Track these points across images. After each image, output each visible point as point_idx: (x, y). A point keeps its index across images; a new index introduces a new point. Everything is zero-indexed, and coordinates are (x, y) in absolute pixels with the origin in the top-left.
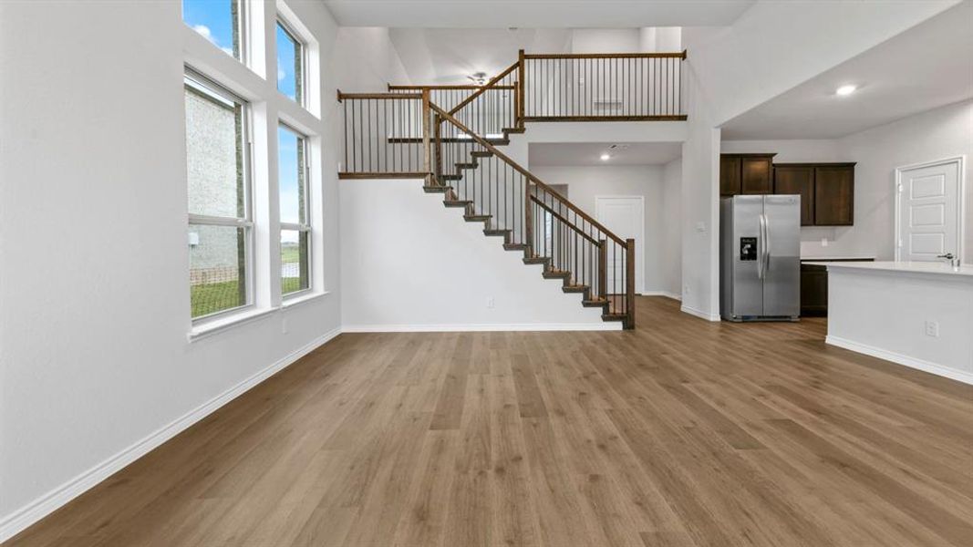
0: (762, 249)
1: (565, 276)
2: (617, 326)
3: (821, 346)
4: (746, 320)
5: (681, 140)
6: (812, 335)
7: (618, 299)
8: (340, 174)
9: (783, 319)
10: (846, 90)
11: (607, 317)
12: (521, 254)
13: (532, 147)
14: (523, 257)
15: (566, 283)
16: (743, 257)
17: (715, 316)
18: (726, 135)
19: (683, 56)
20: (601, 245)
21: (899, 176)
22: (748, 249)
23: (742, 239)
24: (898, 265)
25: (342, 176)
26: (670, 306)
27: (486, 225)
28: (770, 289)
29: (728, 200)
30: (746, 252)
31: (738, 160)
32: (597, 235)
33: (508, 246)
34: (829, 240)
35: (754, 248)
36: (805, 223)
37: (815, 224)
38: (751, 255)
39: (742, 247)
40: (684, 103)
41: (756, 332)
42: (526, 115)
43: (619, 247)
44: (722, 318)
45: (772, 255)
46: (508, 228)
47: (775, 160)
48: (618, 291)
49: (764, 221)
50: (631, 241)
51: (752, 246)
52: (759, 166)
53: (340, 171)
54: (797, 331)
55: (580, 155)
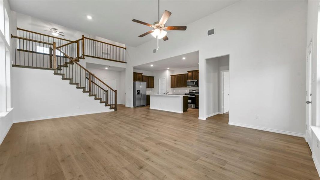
0: (141, 92)
1: (100, 99)
2: (113, 110)
3: (149, 109)
4: (138, 107)
5: (125, 68)
6: (148, 108)
7: (113, 105)
8: (12, 65)
9: (144, 106)
10: (152, 66)
11: (111, 108)
12: (88, 94)
13: (87, 64)
14: (89, 94)
15: (101, 101)
16: (138, 94)
17: (132, 107)
18: (135, 68)
19: (126, 49)
20: (107, 91)
21: (159, 80)
23: (137, 90)
24: (159, 95)
25: (13, 66)
26: (123, 106)
27: (77, 86)
28: (142, 101)
29: (135, 82)
31: (136, 74)
32: (106, 88)
33: (84, 91)
34: (151, 90)
35: (139, 92)
36: (147, 87)
37: (149, 88)
38: (139, 94)
39: (137, 92)
40: (126, 60)
41: (139, 108)
42: (85, 54)
43: (113, 92)
44: (134, 107)
45: (142, 94)
46: (84, 87)
47: (143, 75)
48: (113, 104)
49: (141, 87)
50: (116, 90)
52: (140, 75)
53: (12, 64)
54: (146, 107)
55: (100, 67)
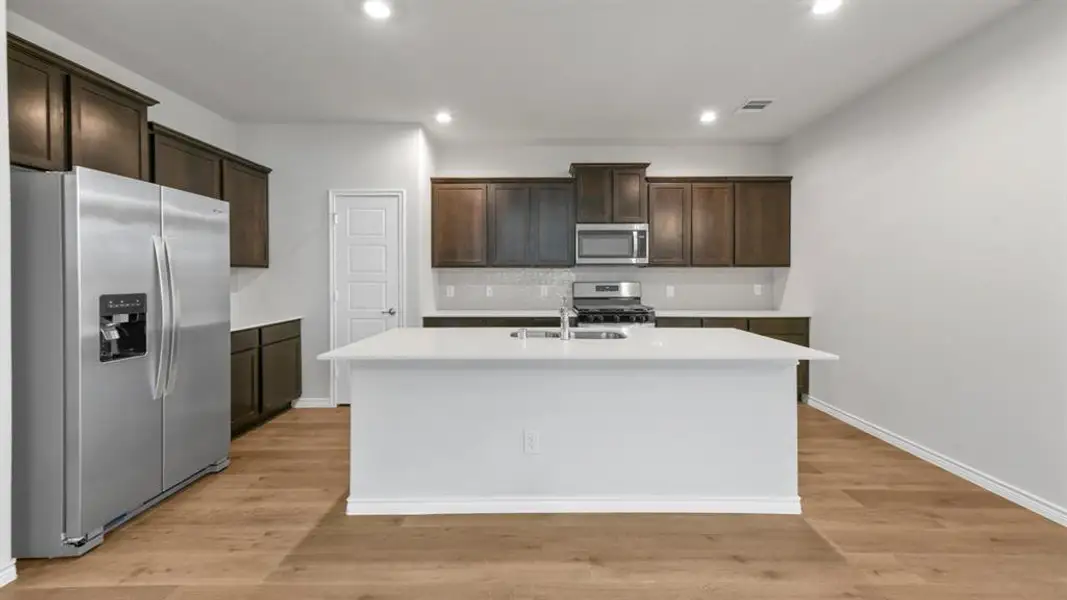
21: (333, 202)
22: (120, 328)
23: (104, 299)
30: (115, 335)
35: (137, 323)
39: (104, 320)
51: (132, 317)
